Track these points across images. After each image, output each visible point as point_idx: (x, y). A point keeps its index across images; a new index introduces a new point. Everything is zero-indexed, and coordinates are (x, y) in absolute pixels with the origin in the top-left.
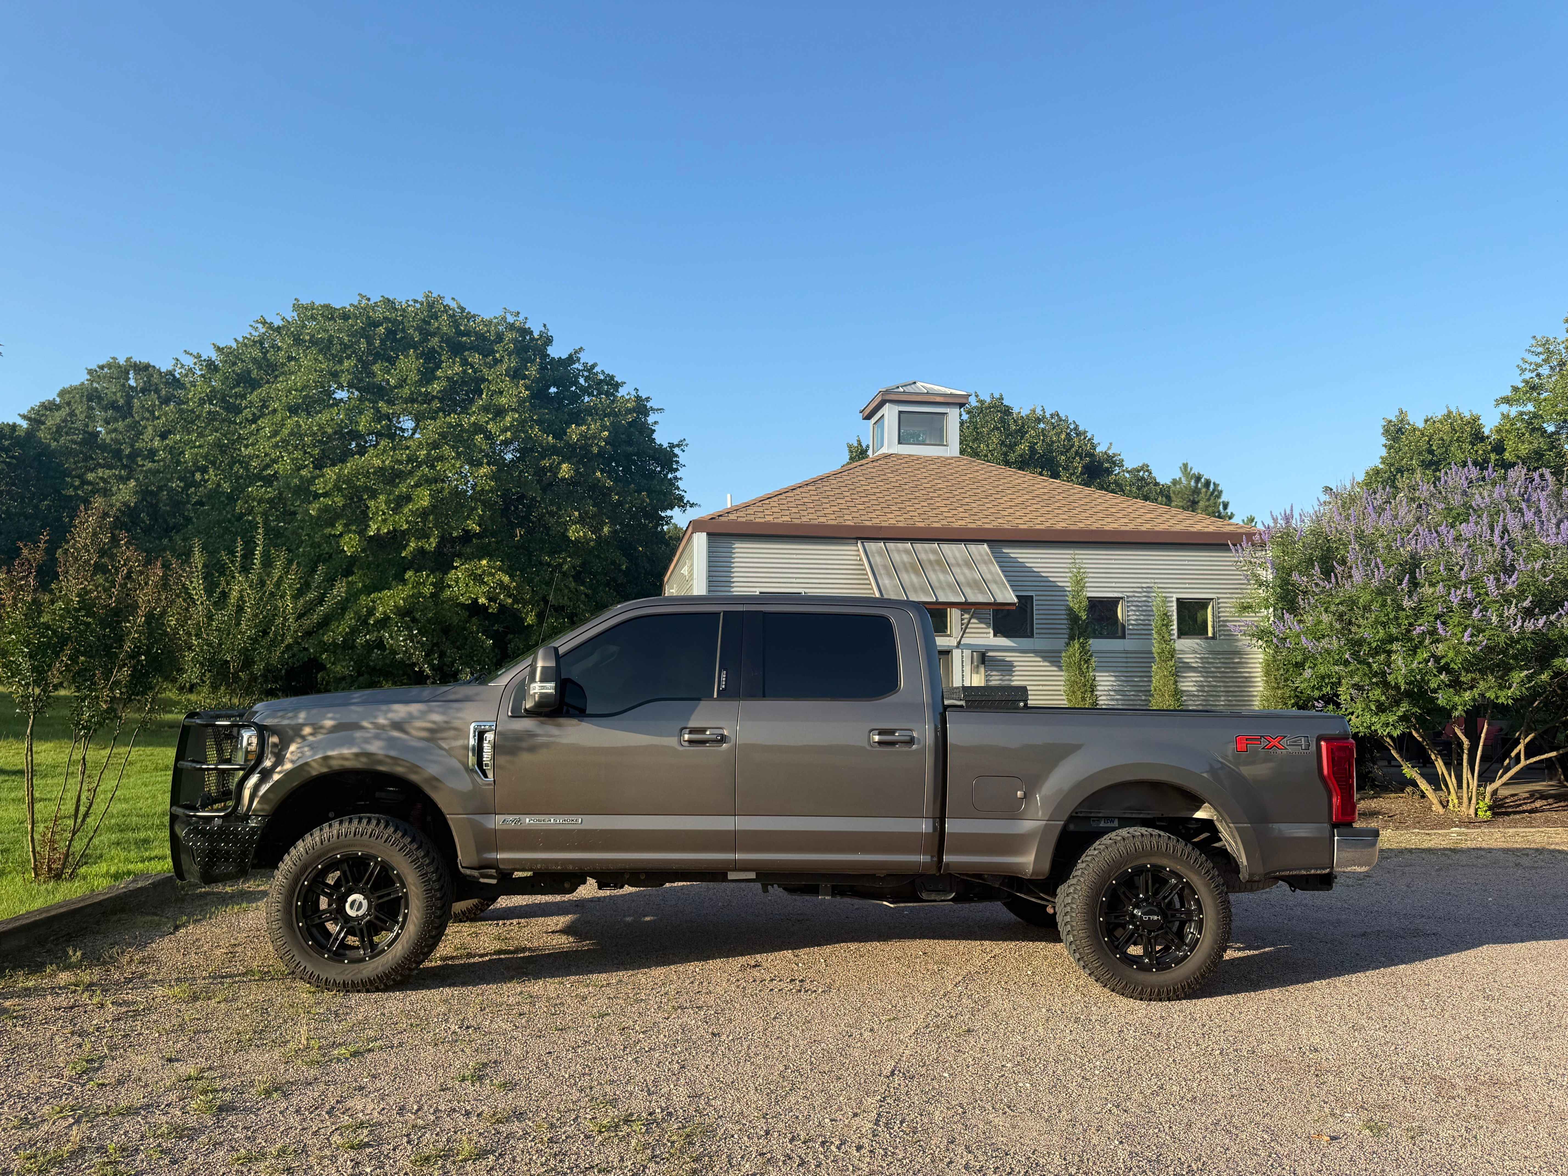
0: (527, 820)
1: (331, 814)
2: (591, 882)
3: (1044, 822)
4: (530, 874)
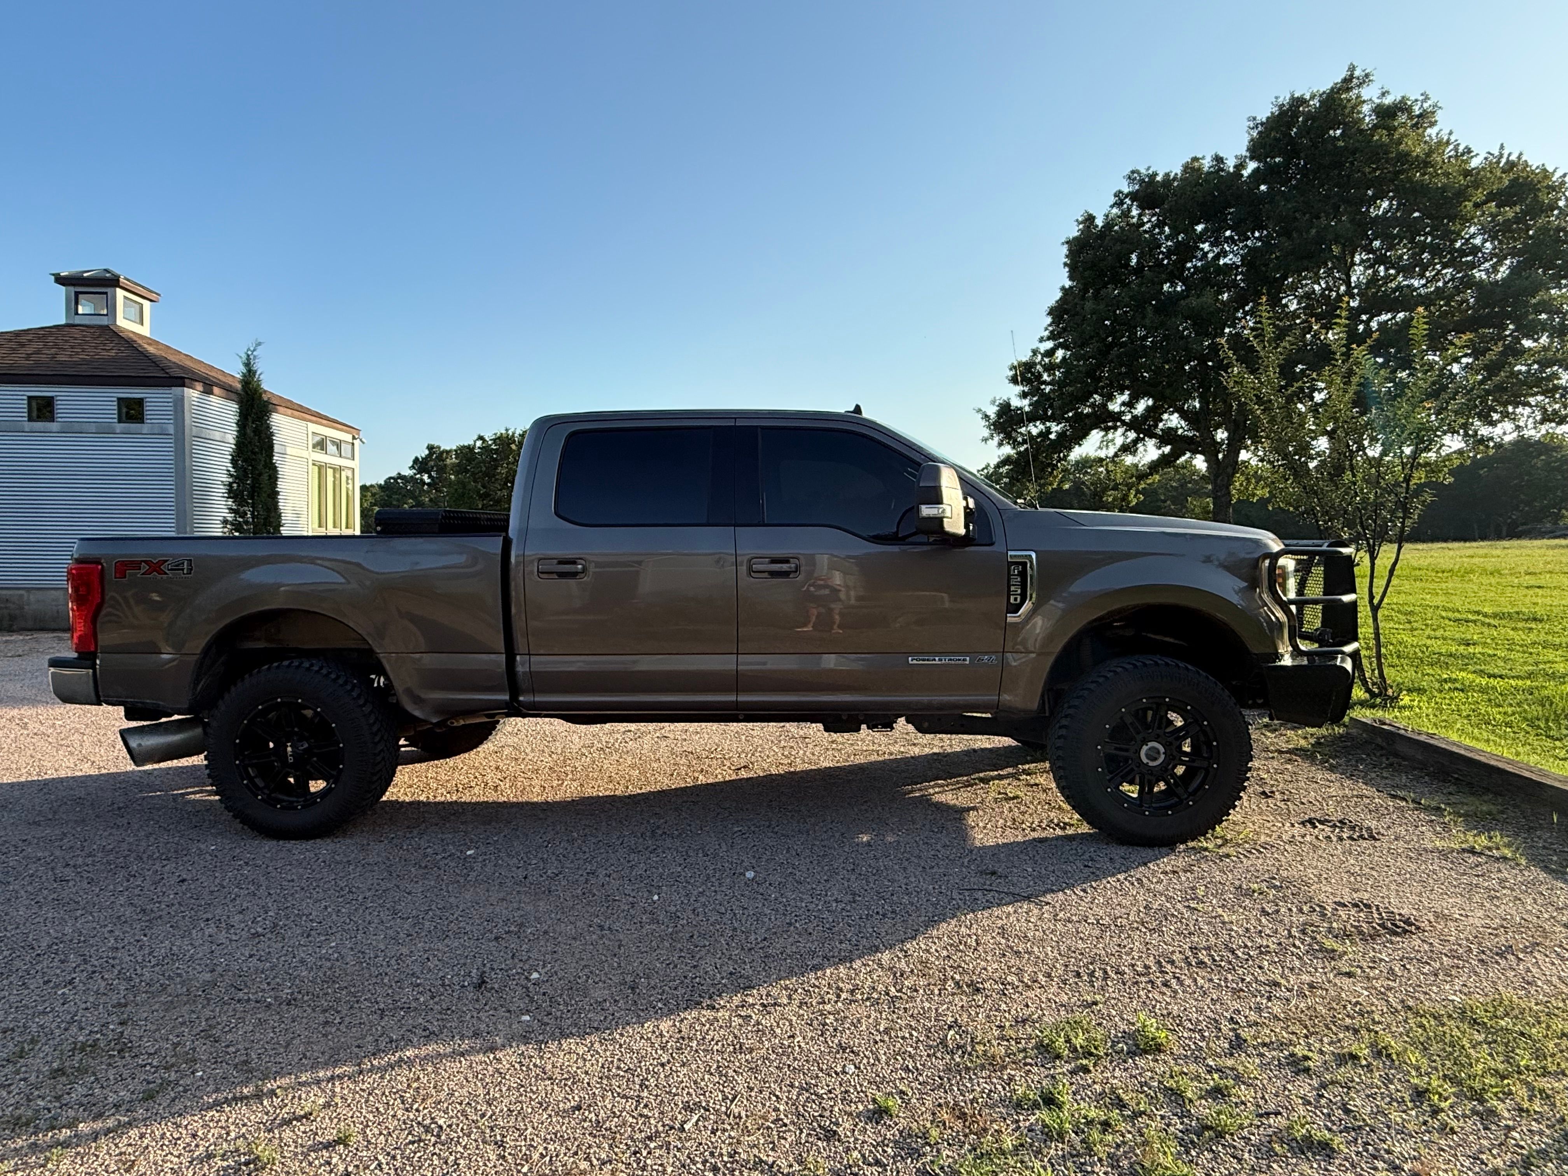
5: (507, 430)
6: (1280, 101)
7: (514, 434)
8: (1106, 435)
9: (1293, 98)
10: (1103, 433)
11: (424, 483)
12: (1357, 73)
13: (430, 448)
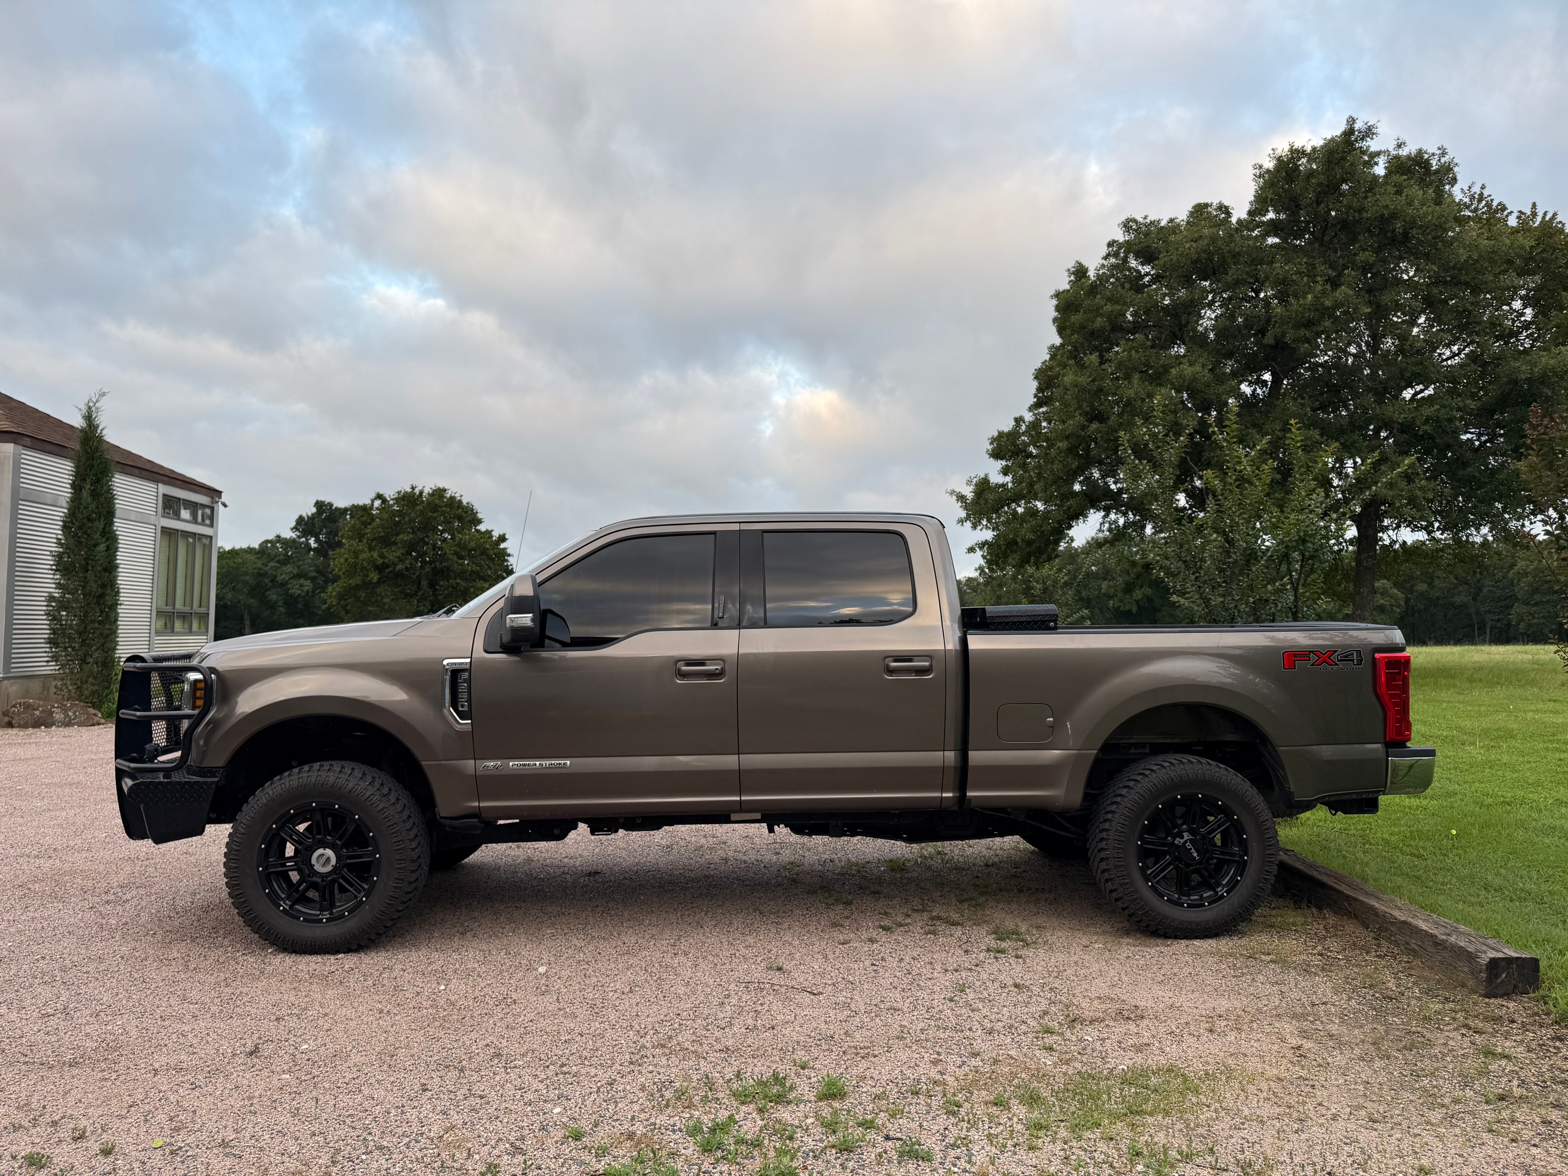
0: (511, 764)
1: (294, 763)
2: (583, 828)
3: (1076, 752)
4: (518, 821)
5: (413, 488)
6: (1279, 152)
7: (421, 493)
8: (1107, 515)
9: (1292, 151)
10: (1102, 513)
11: (310, 549)
12: (1357, 126)
13: (319, 505)
